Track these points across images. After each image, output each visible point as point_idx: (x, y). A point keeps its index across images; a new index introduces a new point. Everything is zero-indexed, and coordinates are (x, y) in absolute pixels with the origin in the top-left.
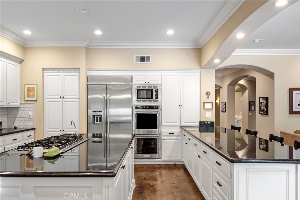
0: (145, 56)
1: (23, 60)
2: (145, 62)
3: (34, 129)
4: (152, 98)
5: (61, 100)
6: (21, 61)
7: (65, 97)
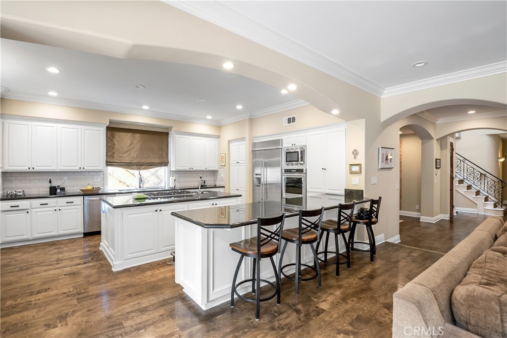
0: (291, 117)
1: (220, 136)
2: (292, 124)
3: (224, 187)
4: (298, 161)
5: (237, 164)
6: (219, 137)
7: (240, 162)
